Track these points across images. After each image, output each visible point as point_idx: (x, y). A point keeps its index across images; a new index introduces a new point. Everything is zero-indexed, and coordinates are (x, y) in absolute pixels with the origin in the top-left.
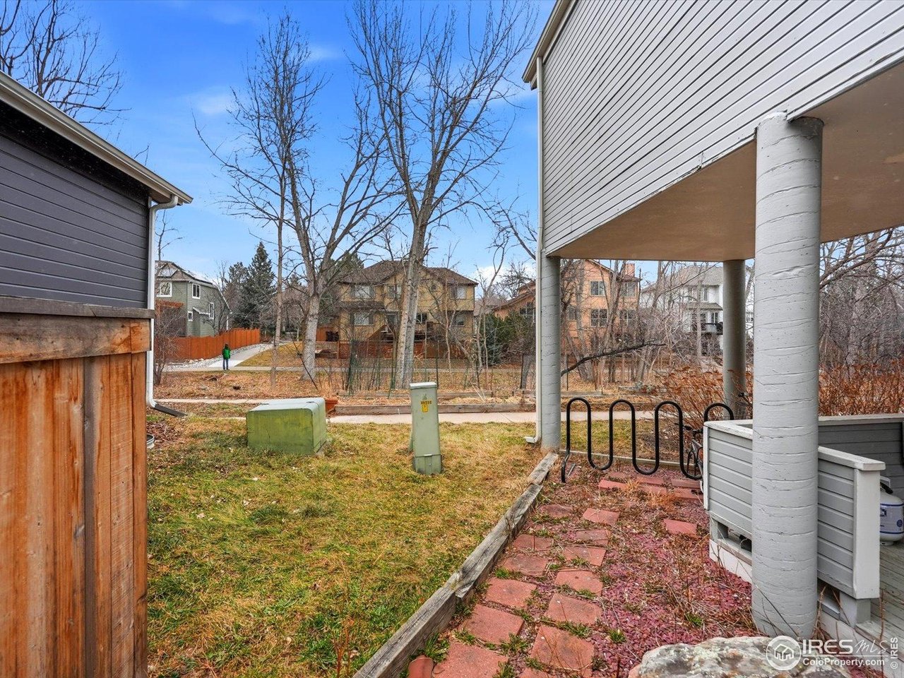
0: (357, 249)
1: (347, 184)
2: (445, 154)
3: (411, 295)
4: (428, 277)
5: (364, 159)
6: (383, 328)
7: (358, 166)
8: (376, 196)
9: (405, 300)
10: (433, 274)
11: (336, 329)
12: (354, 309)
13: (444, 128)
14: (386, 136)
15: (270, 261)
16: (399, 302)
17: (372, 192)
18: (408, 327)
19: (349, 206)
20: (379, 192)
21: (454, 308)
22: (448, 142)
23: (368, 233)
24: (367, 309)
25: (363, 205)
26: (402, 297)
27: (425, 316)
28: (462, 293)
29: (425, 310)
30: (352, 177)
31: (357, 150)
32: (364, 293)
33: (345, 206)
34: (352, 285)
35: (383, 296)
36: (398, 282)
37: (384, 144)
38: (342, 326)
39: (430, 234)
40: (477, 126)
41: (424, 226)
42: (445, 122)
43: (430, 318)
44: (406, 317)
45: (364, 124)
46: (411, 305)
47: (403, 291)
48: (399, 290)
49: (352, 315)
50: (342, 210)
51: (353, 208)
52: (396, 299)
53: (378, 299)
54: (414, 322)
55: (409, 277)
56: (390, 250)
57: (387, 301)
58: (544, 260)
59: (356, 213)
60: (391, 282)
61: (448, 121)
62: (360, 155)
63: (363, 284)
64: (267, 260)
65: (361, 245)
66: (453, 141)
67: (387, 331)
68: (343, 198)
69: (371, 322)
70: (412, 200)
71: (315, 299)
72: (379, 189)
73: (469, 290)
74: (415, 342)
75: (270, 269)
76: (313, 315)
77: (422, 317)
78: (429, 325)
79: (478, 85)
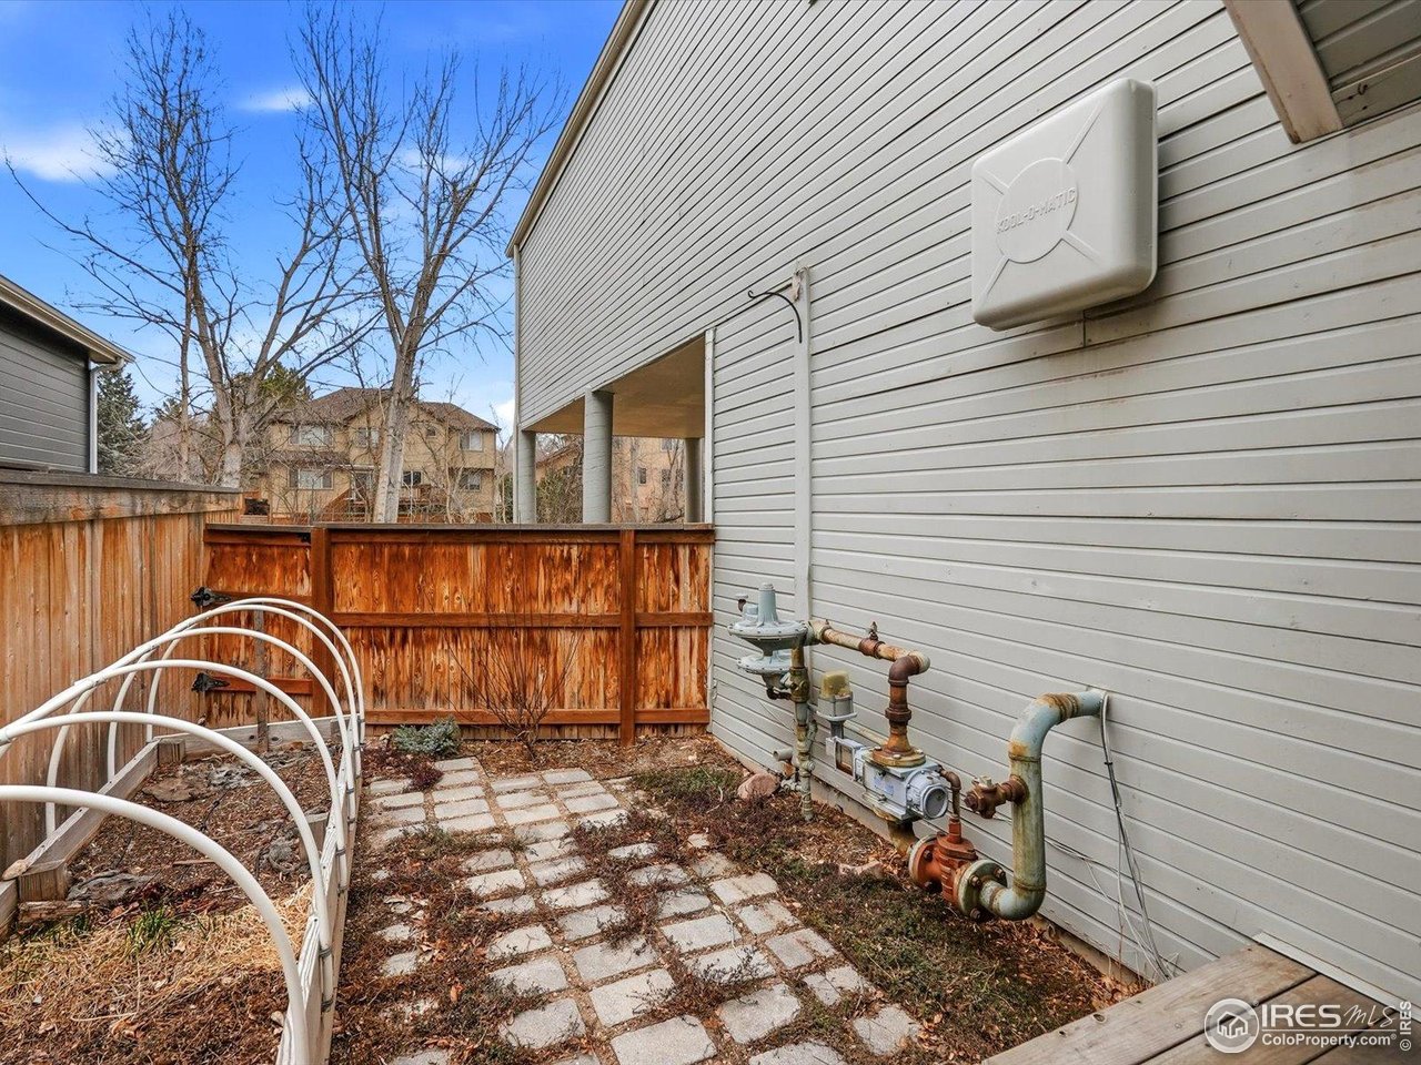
0: (307, 374)
1: (288, 275)
2: (443, 255)
3: (394, 447)
4: (423, 417)
5: (316, 240)
6: (348, 493)
7: (305, 249)
8: (334, 297)
9: (384, 454)
10: (430, 413)
11: (264, 495)
12: (297, 464)
13: (440, 224)
14: (351, 210)
15: (129, 376)
16: (374, 453)
17: (330, 290)
18: (389, 493)
19: (291, 309)
20: (340, 289)
21: (460, 465)
22: (446, 240)
23: (325, 353)
24: (320, 464)
25: (315, 311)
26: (380, 446)
27: (418, 477)
28: (476, 443)
29: (418, 467)
30: (296, 265)
31: (304, 225)
32: (315, 438)
33: (285, 309)
34: (295, 427)
35: (349, 444)
36: (372, 424)
37: (348, 223)
38: (276, 490)
39: (422, 362)
40: (490, 220)
41: (412, 350)
42: (442, 214)
43: (425, 480)
44: (386, 479)
45: (316, 187)
46: (392, 462)
47: (381, 438)
48: (375, 436)
49: (293, 473)
50: (280, 314)
51: (300, 312)
52: (369, 449)
53: (339, 449)
54: (398, 486)
55: (390, 423)
56: (359, 375)
57: (355, 453)
58: (520, 433)
59: (304, 321)
60: (362, 422)
61: (446, 214)
62: (309, 233)
63: (314, 424)
64: (124, 375)
65: (312, 369)
66: (453, 239)
67: (354, 498)
68: (281, 297)
69: (328, 484)
70: (392, 312)
71: (235, 448)
72: (340, 285)
73: (488, 437)
74: (399, 515)
75: (129, 390)
76: (230, 474)
77: (413, 478)
78: (424, 490)
79: (488, 171)
